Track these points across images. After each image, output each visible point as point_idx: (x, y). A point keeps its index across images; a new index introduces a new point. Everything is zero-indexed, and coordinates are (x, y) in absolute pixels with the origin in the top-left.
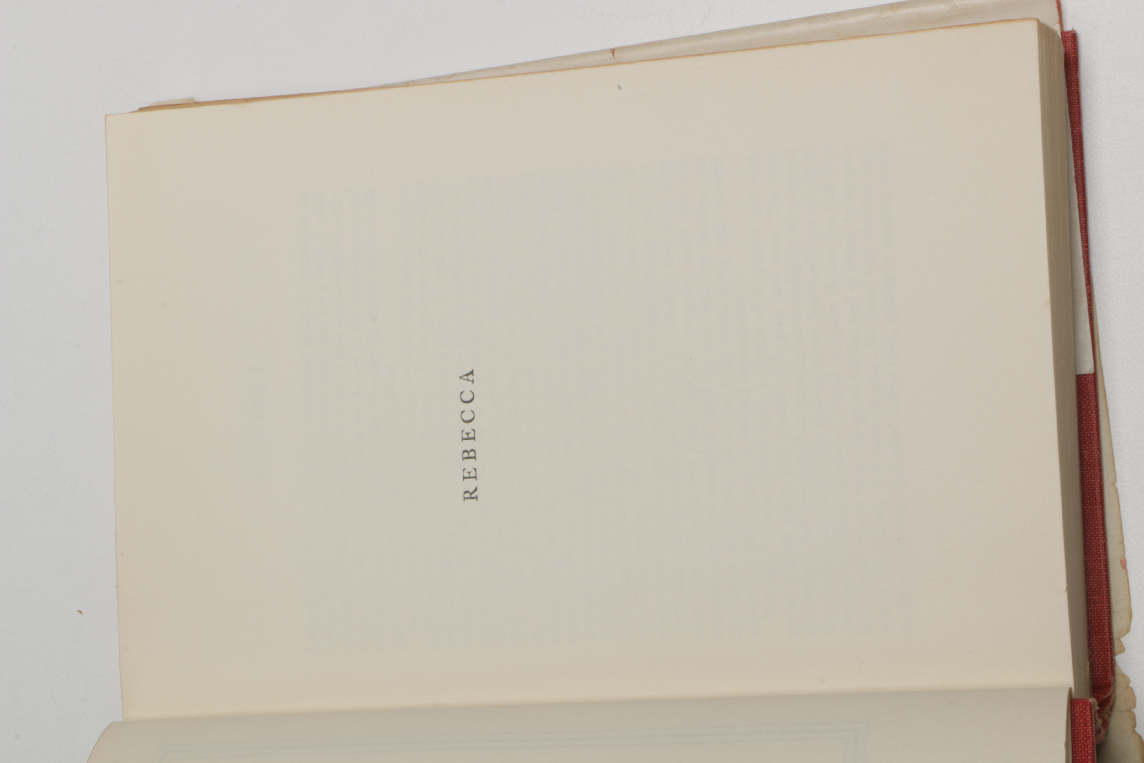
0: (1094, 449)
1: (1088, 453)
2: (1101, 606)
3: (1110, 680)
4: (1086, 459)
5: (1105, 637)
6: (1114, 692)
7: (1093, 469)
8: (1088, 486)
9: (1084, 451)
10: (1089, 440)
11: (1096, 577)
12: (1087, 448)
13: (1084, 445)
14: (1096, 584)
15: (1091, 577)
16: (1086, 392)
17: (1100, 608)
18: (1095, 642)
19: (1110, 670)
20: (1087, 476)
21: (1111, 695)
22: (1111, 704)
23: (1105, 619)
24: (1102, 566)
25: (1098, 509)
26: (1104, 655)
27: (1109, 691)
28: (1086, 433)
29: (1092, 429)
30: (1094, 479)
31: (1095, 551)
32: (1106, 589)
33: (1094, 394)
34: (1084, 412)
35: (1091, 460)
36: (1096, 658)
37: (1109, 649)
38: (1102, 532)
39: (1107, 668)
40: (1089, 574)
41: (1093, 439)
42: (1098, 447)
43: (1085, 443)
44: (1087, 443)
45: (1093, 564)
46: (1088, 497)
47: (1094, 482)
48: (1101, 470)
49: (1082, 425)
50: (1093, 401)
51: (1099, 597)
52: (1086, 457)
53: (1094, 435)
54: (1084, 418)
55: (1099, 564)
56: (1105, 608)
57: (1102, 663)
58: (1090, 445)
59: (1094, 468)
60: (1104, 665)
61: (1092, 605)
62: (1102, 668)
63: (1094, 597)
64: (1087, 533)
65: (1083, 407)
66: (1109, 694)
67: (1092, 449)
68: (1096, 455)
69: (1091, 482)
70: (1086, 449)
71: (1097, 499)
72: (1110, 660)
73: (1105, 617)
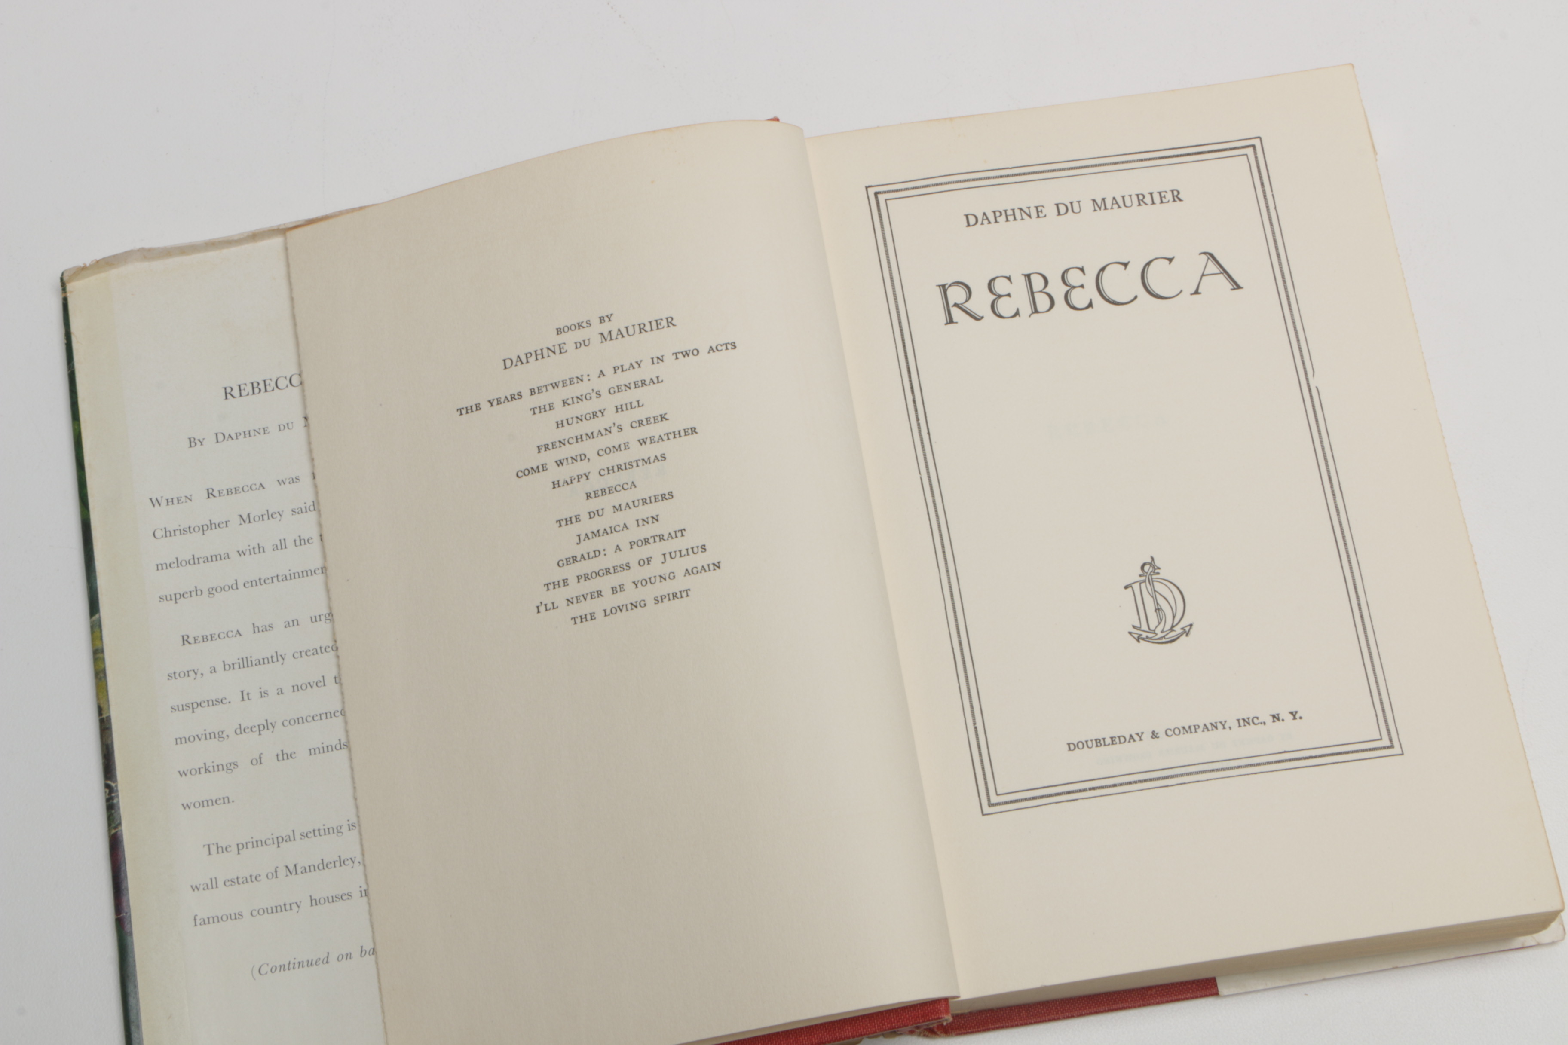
0: (1158, 999)
1: (1153, 994)
2: (1017, 1018)
3: (952, 1032)
4: (1147, 992)
5: (990, 1025)
6: (940, 1036)
7: (1139, 999)
8: (1123, 997)
9: (1154, 990)
10: (1165, 994)
11: (1043, 1012)
12: (1158, 992)
13: (1160, 989)
14: (1036, 1012)
15: (1042, 1007)
16: (1209, 987)
17: (1015, 1018)
18: (984, 1016)
19: (960, 1032)
20: (1132, 995)
21: (938, 1035)
22: (929, 1035)
23: (1006, 1023)
24: (1053, 1016)
25: (1104, 1007)
26: (973, 1025)
27: (941, 1033)
28: (1172, 990)
29: (1176, 995)
30: (1131, 1001)
31: (1066, 1009)
32: (1033, 1022)
33: (1208, 994)
34: (1190, 986)
35: (1147, 997)
36: (970, 1018)
37: (979, 1029)
38: (1083, 1013)
39: (962, 1029)
40: (1044, 1005)
41: (1167, 997)
42: (1160, 1002)
43: (1162, 990)
44: (1163, 992)
45: (1054, 1008)
46: (1114, 998)
47: (1128, 1002)
48: (1140, 1006)
49: (1178, 985)
50: (1201, 993)
51: (1025, 1016)
52: (1149, 992)
53: (1171, 998)
54: (1185, 987)
55: (1055, 1013)
56: (1016, 1022)
57: (966, 1024)
58: (1161, 994)
59: (1141, 1001)
60: (964, 1027)
61: (1016, 1010)
62: (961, 1025)
63: (1024, 1012)
64: (1081, 1000)
65: (1194, 986)
66: (939, 1033)
67: (1158, 997)
68: (1152, 1001)
69: (1128, 999)
70: (1156, 991)
71: (1114, 1006)
72: (970, 1031)
73: (1008, 1023)
